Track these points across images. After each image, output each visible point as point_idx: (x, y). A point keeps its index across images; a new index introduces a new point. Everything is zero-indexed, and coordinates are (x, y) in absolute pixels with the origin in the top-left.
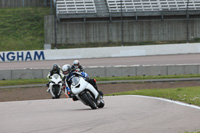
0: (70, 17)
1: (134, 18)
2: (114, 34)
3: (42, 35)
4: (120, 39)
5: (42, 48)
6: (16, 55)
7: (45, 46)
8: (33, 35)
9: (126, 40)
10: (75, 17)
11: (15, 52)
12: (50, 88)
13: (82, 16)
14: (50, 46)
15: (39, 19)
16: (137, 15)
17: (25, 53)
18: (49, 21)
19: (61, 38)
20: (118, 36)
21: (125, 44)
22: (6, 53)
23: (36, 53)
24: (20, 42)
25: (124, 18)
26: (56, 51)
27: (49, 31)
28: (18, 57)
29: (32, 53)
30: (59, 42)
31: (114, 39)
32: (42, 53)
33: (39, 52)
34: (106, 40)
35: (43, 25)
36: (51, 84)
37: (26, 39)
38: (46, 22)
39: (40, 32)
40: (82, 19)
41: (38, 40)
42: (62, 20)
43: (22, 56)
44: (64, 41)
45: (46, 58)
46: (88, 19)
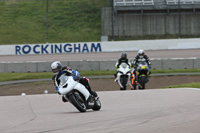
0: (127, 9)
1: (191, 10)
2: (172, 26)
3: (99, 27)
4: (177, 32)
5: (99, 40)
6: (73, 47)
7: (102, 37)
8: (90, 27)
9: (183, 32)
10: (132, 9)
11: (72, 44)
12: (118, 78)
13: (139, 8)
14: (107, 37)
15: (96, 11)
16: (195, 7)
17: (82, 44)
18: (106, 13)
19: (118, 30)
20: (175, 29)
21: (182, 36)
22: (63, 45)
23: (93, 45)
24: (78, 34)
25: (182, 10)
26: (113, 43)
27: (106, 23)
28: (75, 48)
29: (89, 44)
30: (116, 33)
31: (172, 32)
32: (99, 45)
33: (96, 44)
34: (163, 32)
35: (100, 17)
36: (119, 74)
37: (83, 31)
38: (103, 14)
39: (98, 24)
40: (139, 11)
41: (95, 31)
42: (119, 12)
43: (79, 48)
44: (121, 34)
45: (103, 50)
46: (145, 11)
